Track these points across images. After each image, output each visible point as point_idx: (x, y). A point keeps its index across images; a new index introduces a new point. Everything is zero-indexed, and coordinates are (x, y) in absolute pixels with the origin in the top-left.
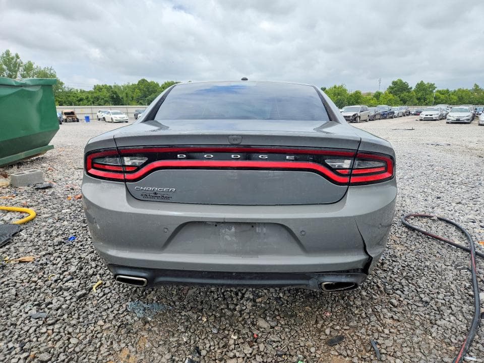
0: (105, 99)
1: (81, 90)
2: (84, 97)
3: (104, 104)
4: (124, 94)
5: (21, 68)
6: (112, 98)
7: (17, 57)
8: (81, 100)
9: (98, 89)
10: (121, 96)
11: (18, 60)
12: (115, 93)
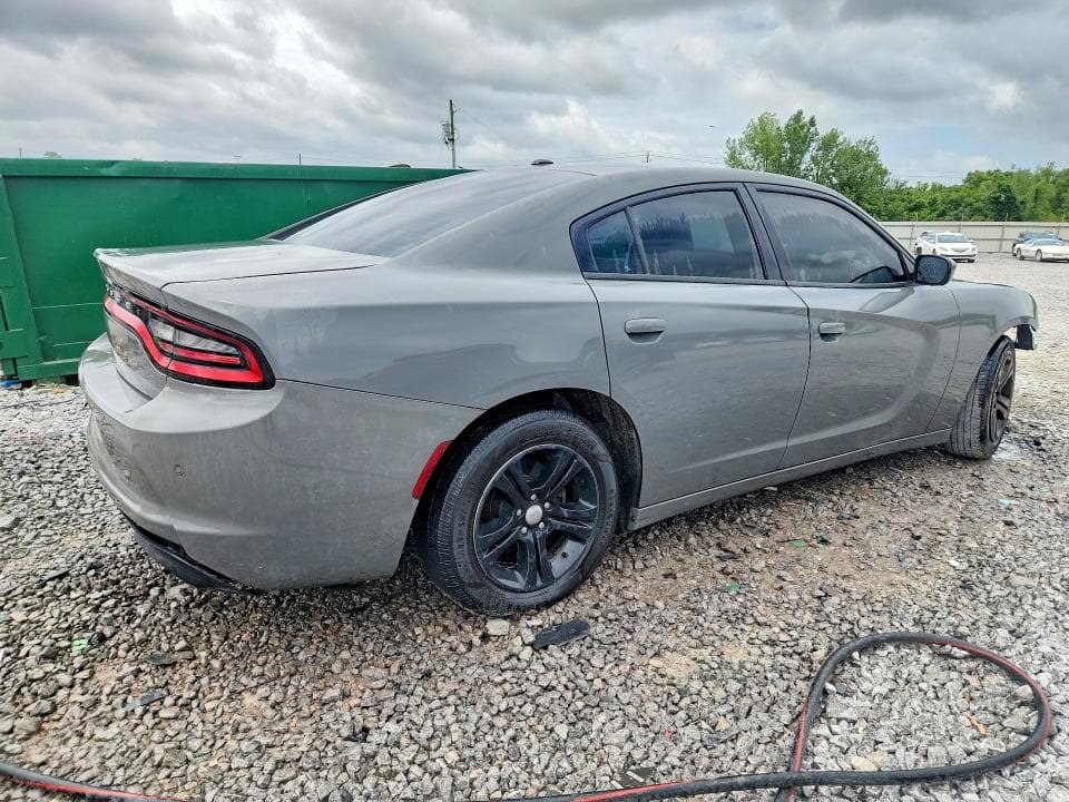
0: (976, 205)
1: (934, 185)
2: (926, 202)
3: (970, 218)
4: (1030, 194)
5: (813, 144)
6: (996, 201)
7: (812, 123)
8: (918, 207)
9: (975, 180)
10: (1020, 198)
11: (812, 129)
12: (1007, 190)
